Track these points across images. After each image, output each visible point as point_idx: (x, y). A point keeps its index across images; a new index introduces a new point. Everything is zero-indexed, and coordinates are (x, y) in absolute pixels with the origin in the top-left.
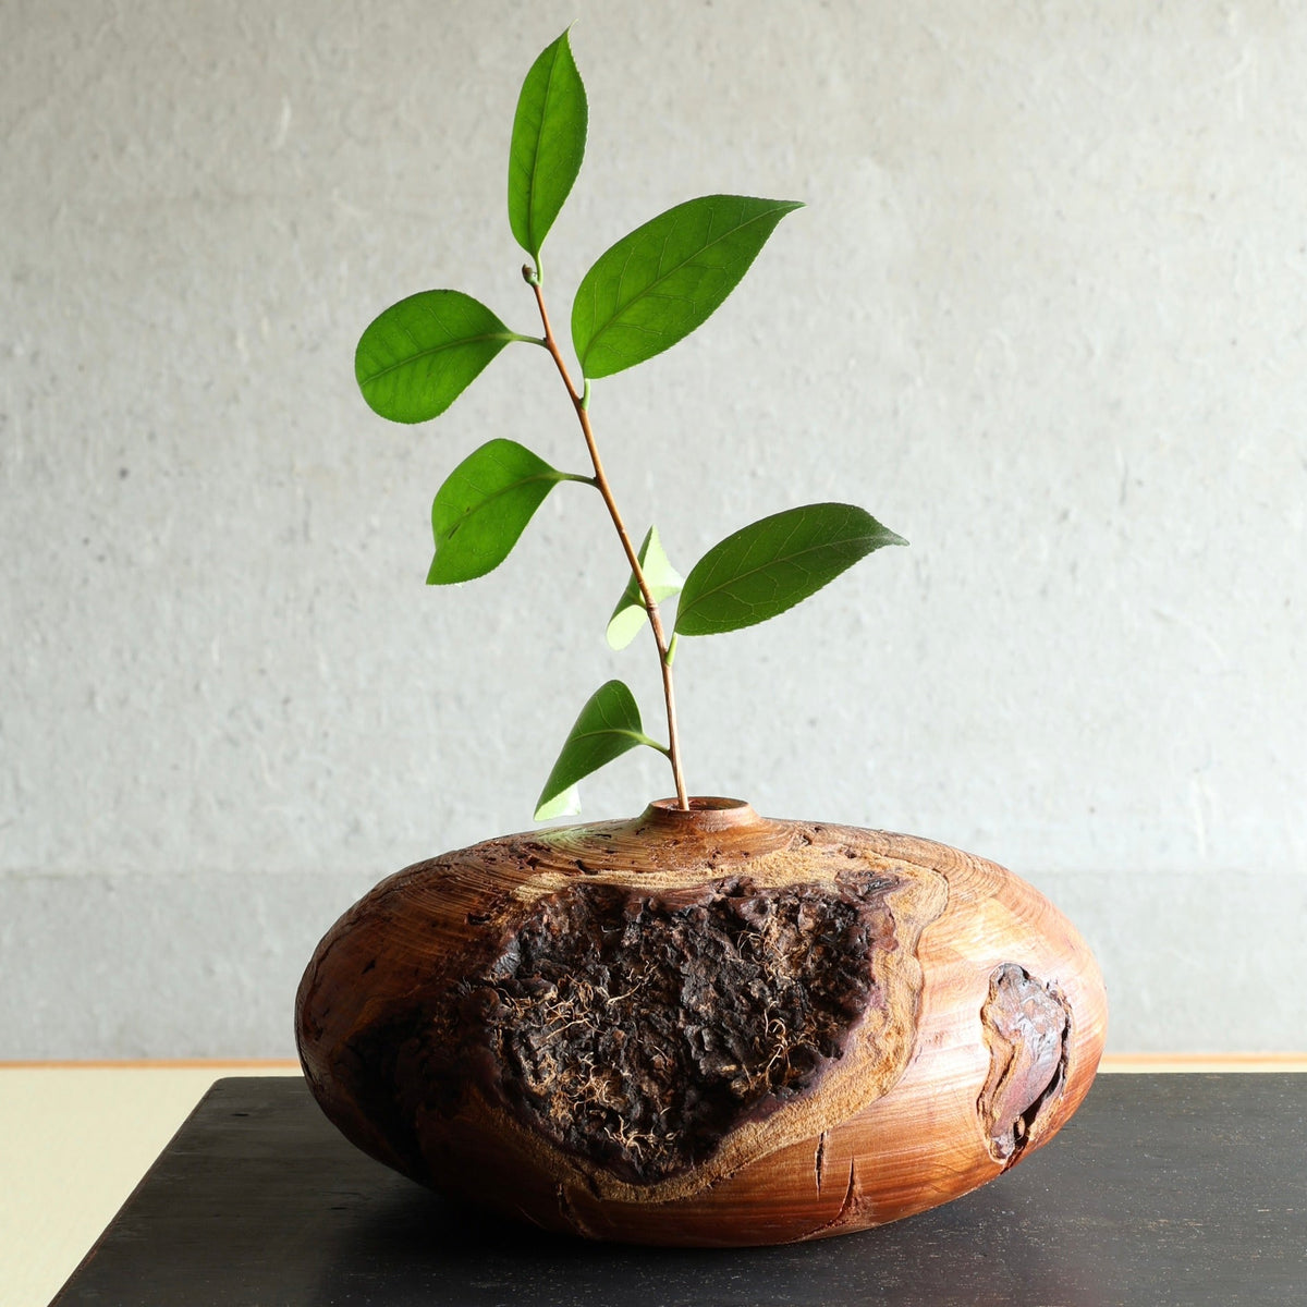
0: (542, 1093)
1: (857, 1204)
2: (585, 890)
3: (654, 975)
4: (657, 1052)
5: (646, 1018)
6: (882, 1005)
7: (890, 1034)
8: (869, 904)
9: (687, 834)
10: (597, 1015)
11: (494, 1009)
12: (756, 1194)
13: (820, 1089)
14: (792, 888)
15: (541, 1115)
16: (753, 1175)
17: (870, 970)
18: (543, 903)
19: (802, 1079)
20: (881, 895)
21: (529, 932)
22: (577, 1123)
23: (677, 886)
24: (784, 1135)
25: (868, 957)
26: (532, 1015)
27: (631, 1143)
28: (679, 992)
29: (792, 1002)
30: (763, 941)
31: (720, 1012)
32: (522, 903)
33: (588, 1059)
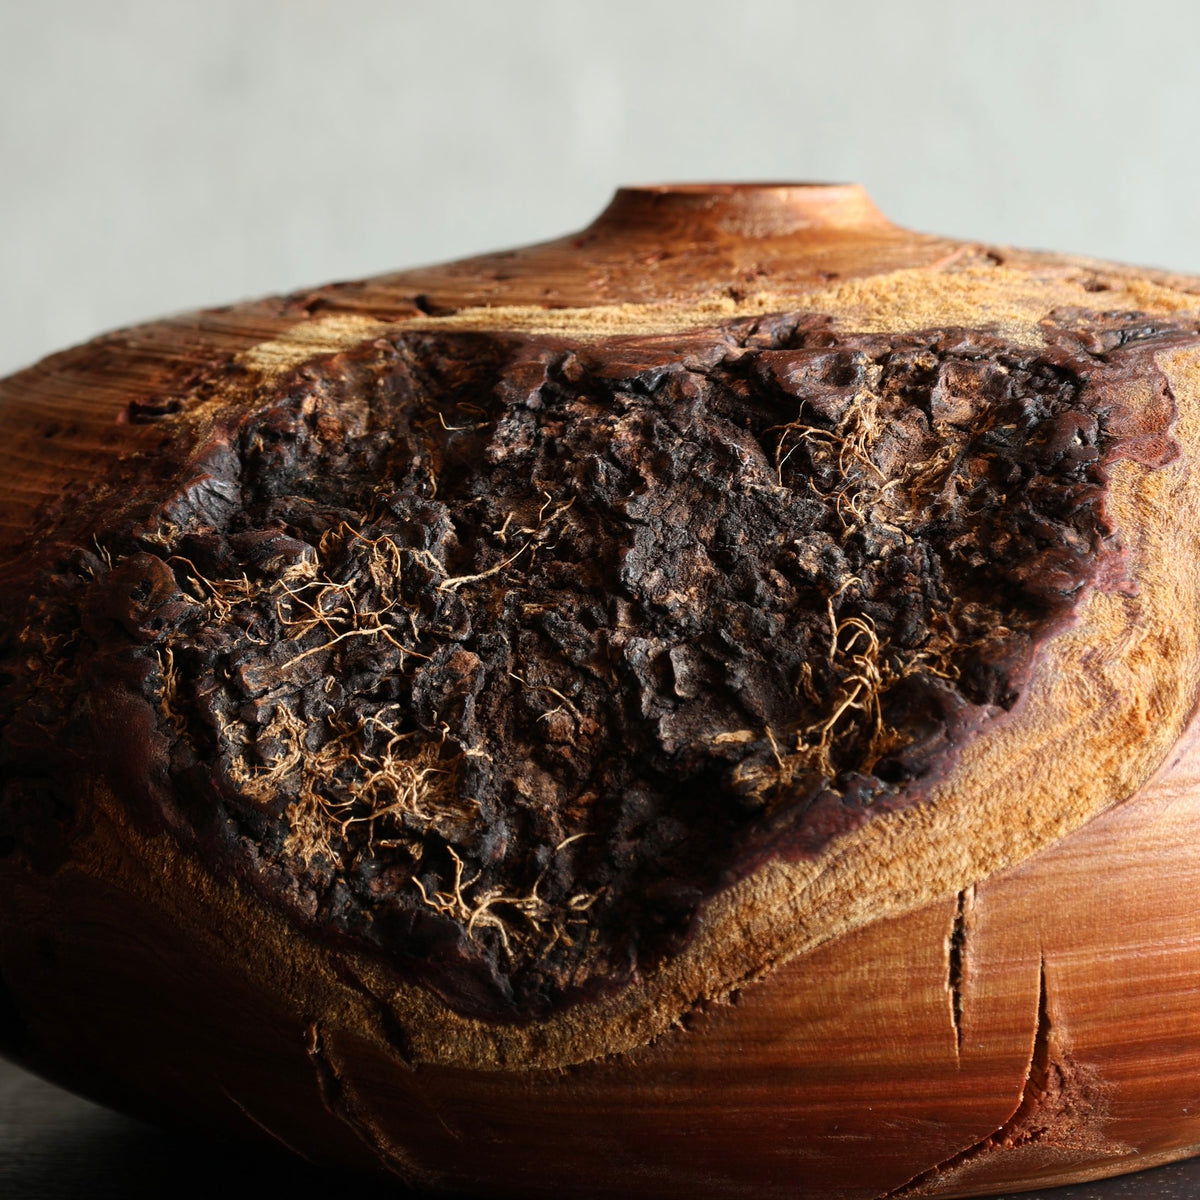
0: (265, 798)
1: (1062, 1084)
2: (416, 347)
3: (561, 523)
4: (557, 701)
5: (536, 623)
6: (1125, 585)
7: (1142, 653)
8: (1115, 367)
9: (696, 240)
10: (413, 617)
11: (159, 601)
12: (797, 1046)
13: (955, 781)
14: (925, 334)
15: (261, 852)
16: (788, 997)
17: (1099, 505)
18: (309, 372)
19: (911, 754)
20: (1150, 353)
21: (263, 432)
22: (350, 872)
23: (641, 331)
24: (863, 893)
25: (1097, 479)
26: (252, 618)
27: (482, 916)
28: (616, 559)
29: (900, 583)
30: (839, 446)
31: (720, 608)
32: (258, 375)
33: (386, 720)
